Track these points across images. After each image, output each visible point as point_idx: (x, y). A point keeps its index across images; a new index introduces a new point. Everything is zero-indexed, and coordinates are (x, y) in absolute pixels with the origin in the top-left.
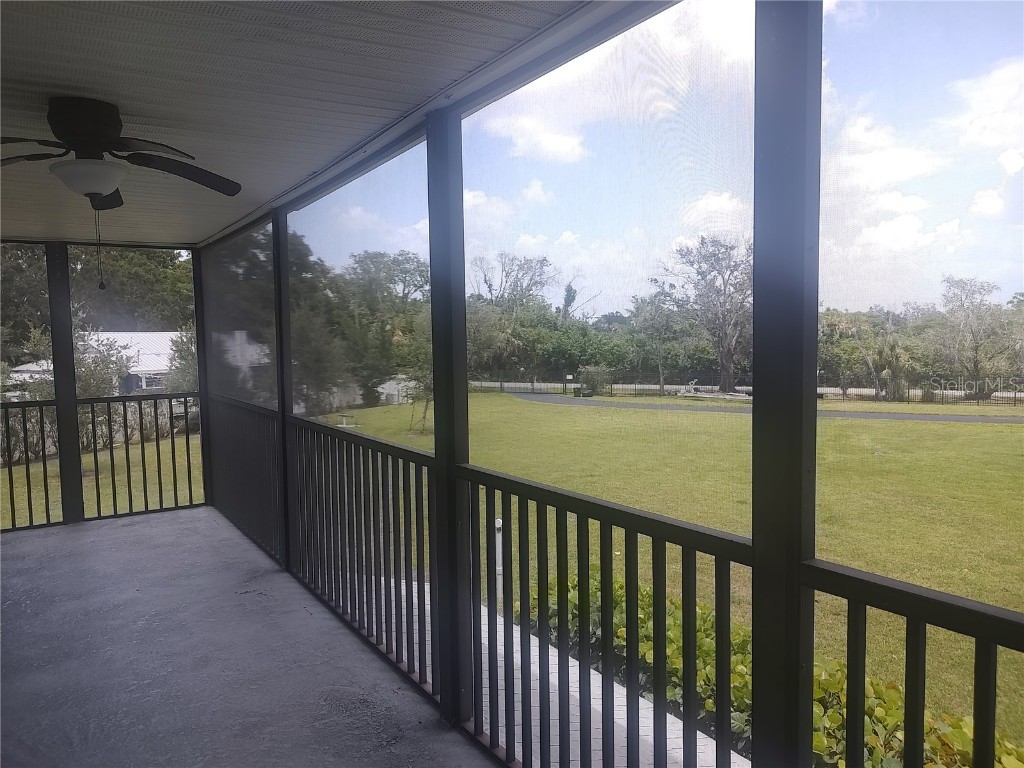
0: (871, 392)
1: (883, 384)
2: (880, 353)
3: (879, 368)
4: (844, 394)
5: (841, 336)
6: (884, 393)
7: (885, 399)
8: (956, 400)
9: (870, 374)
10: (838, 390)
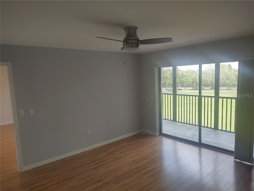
0: (191, 88)
1: (194, 87)
2: (193, 80)
3: (193, 83)
4: (185, 89)
5: (184, 76)
6: (194, 88)
7: (194, 90)
8: (209, 90)
9: (191, 84)
10: (184, 88)
